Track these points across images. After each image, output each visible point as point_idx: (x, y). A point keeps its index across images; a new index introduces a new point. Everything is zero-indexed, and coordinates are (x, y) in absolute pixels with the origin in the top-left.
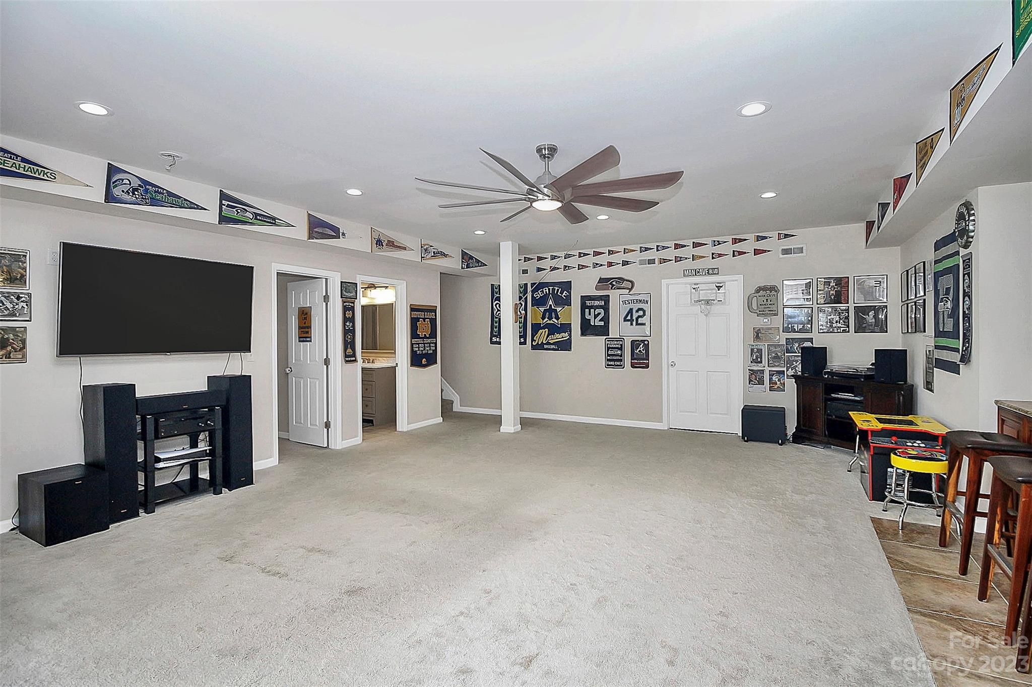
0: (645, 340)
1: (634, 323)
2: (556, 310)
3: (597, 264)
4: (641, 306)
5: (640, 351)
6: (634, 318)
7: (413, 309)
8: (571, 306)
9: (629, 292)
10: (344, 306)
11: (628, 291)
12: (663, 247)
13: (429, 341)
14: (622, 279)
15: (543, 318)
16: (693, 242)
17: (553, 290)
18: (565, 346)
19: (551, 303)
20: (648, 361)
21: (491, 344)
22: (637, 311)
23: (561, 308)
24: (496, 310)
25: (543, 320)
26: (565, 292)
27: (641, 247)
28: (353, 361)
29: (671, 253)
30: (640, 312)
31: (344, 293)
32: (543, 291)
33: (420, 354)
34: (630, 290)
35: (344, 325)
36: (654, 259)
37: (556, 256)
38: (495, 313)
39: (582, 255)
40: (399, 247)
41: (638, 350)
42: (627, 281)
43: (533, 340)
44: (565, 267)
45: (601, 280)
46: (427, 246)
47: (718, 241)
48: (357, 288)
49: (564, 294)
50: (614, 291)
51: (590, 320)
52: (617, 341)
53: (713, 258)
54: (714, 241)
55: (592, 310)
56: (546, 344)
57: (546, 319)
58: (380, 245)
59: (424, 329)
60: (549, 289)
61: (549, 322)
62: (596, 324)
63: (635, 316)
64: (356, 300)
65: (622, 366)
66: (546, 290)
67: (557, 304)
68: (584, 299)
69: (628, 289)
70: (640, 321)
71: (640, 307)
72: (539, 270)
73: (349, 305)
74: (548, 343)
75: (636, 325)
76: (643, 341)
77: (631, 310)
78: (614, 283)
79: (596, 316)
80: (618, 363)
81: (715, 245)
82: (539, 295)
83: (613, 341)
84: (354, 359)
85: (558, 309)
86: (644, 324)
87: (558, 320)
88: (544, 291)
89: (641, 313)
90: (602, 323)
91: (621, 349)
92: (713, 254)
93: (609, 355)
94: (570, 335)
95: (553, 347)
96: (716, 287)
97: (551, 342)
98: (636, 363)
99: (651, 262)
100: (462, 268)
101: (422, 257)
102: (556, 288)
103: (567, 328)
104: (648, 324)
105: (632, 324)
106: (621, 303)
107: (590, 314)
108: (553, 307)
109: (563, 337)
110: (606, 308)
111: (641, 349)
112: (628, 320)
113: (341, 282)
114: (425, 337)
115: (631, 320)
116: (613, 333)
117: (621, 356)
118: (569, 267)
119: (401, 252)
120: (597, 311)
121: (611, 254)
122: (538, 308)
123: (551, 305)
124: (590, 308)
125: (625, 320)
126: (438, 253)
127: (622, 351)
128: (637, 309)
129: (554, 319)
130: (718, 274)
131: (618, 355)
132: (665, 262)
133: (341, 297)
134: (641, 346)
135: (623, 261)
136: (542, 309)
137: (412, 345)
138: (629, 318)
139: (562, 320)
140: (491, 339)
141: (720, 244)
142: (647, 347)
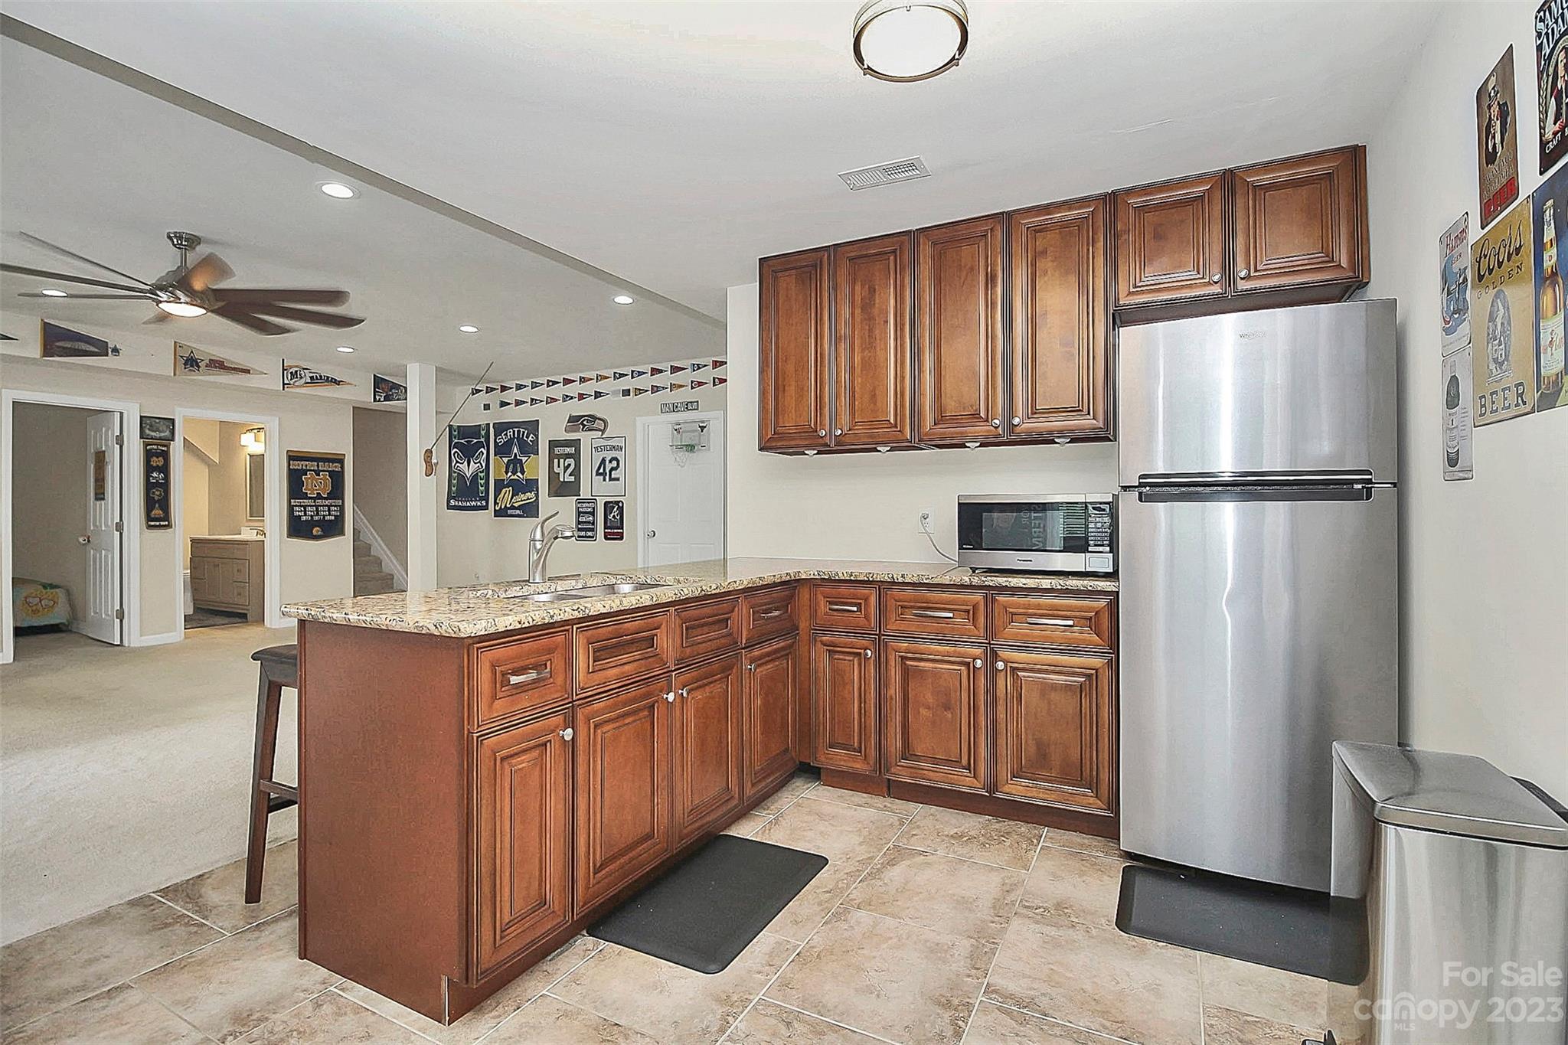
0: (619, 502)
1: (607, 478)
2: (521, 460)
3: (567, 396)
4: (614, 454)
5: (614, 516)
6: (607, 471)
7: (292, 457)
8: (538, 454)
9: (602, 435)
10: (147, 450)
11: (601, 433)
12: (639, 372)
13: (327, 502)
14: (594, 418)
15: (507, 473)
16: (671, 366)
17: (519, 432)
18: (530, 510)
19: (515, 451)
20: (621, 531)
21: (448, 509)
22: (610, 462)
23: (526, 458)
24: (455, 462)
25: (507, 474)
26: (532, 435)
27: (615, 373)
28: (165, 526)
29: (645, 382)
30: (613, 462)
31: (147, 432)
32: (506, 434)
33: (306, 521)
34: (603, 431)
35: (148, 475)
36: (629, 390)
37: (522, 385)
38: (453, 465)
39: (550, 384)
40: (234, 369)
41: (612, 515)
42: (600, 419)
43: (496, 503)
44: (532, 400)
45: (573, 419)
46: (296, 369)
47: (698, 365)
48: (173, 427)
49: (530, 438)
50: (586, 433)
51: (559, 473)
52: (589, 503)
53: (692, 388)
54: (694, 365)
55: (562, 461)
56: (509, 508)
57: (510, 474)
58: (192, 366)
59: (316, 484)
60: (514, 431)
61: (512, 477)
62: (566, 480)
63: (608, 467)
64: (172, 442)
65: (593, 537)
66: (510, 433)
67: (522, 452)
68: (553, 444)
69: (600, 430)
70: (614, 474)
71: (614, 456)
72: (503, 404)
73: (158, 449)
74: (513, 508)
75: (610, 480)
76: (617, 503)
77: (603, 460)
78: (585, 423)
79: (566, 468)
80: (589, 534)
81: (694, 371)
82: (503, 439)
83: (584, 503)
84: (167, 523)
85: (524, 459)
86: (618, 479)
87: (523, 475)
88: (508, 434)
89: (614, 464)
90: (572, 479)
91: (592, 514)
92: (692, 382)
93: (580, 523)
94: (537, 495)
95: (518, 512)
96: (700, 427)
97: (516, 505)
98: (610, 534)
99: (626, 393)
100: (374, 401)
101: (284, 384)
102: (522, 430)
103: (532, 485)
104: (622, 479)
105: (604, 479)
106: (593, 450)
107: (559, 467)
108: (518, 457)
109: (528, 499)
110: (576, 456)
111: (616, 514)
112: (601, 474)
113: (141, 417)
114: (319, 496)
115: (604, 474)
116: (584, 493)
117: (593, 524)
118: (536, 400)
119: (237, 376)
120: (568, 461)
121: (583, 382)
122: (501, 457)
123: (515, 454)
124: (559, 457)
125: (598, 474)
126: (321, 379)
127: (594, 516)
128: (610, 458)
129: (519, 474)
130: (697, 409)
131: (589, 522)
132: (640, 394)
133: (141, 438)
134: (615, 509)
135: (595, 392)
136: (506, 460)
137: (291, 508)
138: (601, 471)
139: (527, 476)
140: (448, 502)
141: (699, 368)
142: (621, 510)
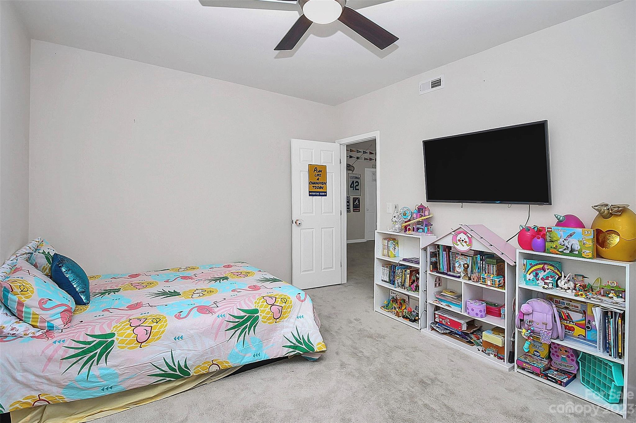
1: (355, 189)
4: (357, 180)
5: (356, 203)
6: (355, 186)
9: (352, 172)
20: (359, 208)
22: (356, 183)
29: (367, 156)
34: (353, 171)
42: (352, 166)
65: (349, 211)
70: (357, 188)
76: (358, 198)
77: (353, 181)
86: (359, 190)
89: (357, 184)
91: (349, 202)
98: (355, 210)
105: (353, 189)
106: (349, 178)
112: (352, 187)
117: (349, 206)
125: (351, 187)
128: (355, 181)
142: (359, 201)
